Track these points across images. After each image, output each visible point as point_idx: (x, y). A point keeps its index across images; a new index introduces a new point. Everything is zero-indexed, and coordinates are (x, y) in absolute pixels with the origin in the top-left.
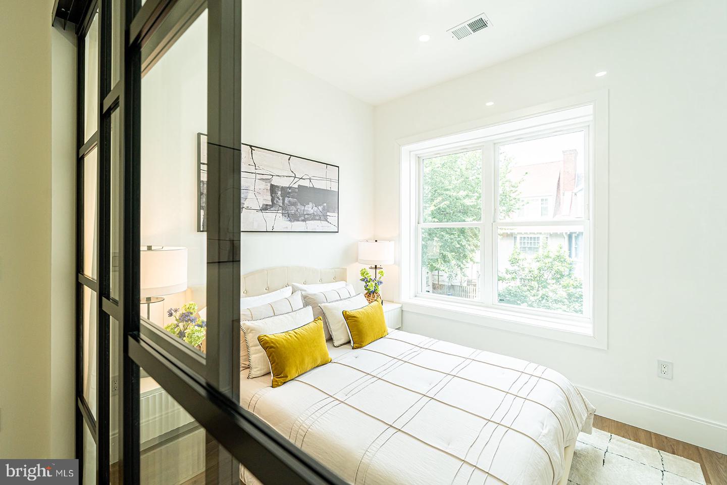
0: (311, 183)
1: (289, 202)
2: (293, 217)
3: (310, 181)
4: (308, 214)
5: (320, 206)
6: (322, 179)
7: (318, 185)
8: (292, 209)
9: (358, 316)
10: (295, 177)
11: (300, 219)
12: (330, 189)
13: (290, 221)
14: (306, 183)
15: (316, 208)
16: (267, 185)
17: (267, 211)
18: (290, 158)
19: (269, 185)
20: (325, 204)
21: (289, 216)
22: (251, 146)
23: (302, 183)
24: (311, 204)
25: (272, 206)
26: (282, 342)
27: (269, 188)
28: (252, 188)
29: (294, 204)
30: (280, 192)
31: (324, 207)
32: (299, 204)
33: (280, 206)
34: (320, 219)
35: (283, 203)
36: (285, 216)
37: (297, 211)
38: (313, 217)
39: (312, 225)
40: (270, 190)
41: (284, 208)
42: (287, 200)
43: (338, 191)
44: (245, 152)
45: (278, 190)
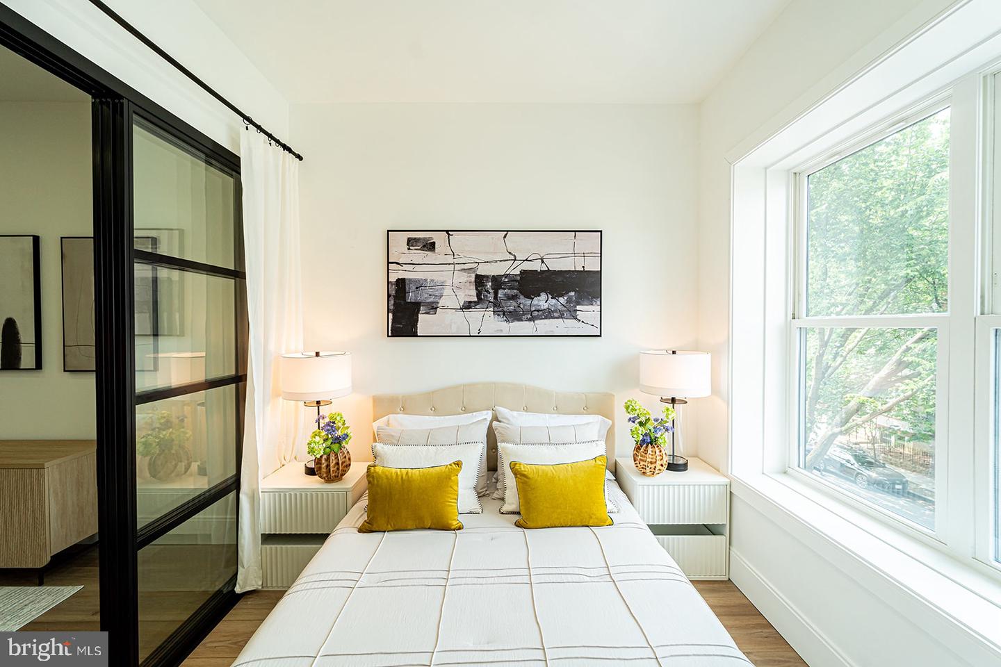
0: (543, 265)
1: (505, 295)
2: (514, 316)
3: (543, 262)
4: (538, 311)
5: (562, 296)
6: (564, 255)
7: (555, 265)
8: (511, 306)
10: (515, 260)
11: (524, 317)
12: (582, 269)
13: (507, 321)
14: (536, 266)
15: (554, 301)
16: (470, 277)
17: (470, 310)
18: (506, 234)
19: (473, 275)
20: (572, 294)
21: (504, 314)
22: (447, 232)
23: (527, 266)
24: (543, 296)
25: (476, 303)
27: (473, 280)
28: (450, 282)
29: (514, 298)
30: (490, 284)
31: (570, 298)
32: (522, 297)
33: (490, 302)
34: (561, 317)
35: (496, 298)
36: (499, 315)
37: (519, 307)
38: (548, 314)
39: (544, 326)
40: (475, 282)
41: (496, 304)
42: (501, 293)
43: (599, 270)
44: (439, 239)
45: (487, 281)
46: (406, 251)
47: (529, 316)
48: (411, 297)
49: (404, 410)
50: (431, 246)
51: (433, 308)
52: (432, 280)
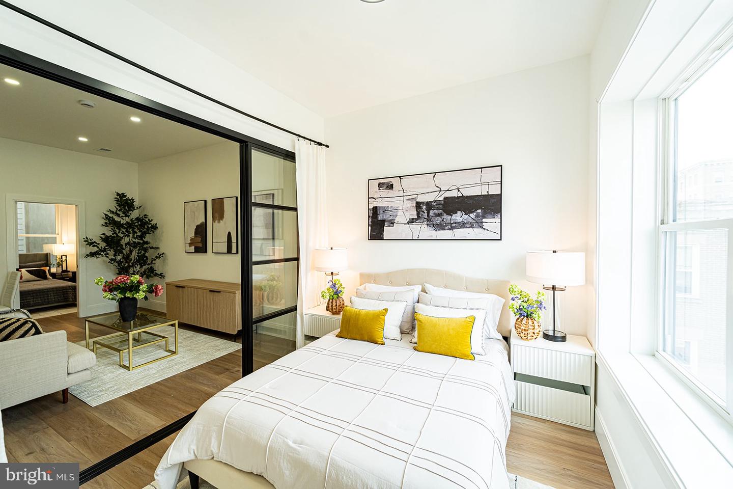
0: (459, 193)
1: (434, 213)
2: (440, 227)
3: (459, 191)
4: (456, 223)
5: (472, 212)
6: (475, 185)
7: (467, 192)
8: (438, 220)
10: (440, 191)
11: (447, 228)
12: (487, 194)
13: (436, 230)
14: (455, 194)
15: (466, 216)
16: (413, 203)
17: (413, 224)
18: (435, 175)
19: (415, 202)
20: (479, 211)
21: (433, 226)
22: (400, 177)
23: (448, 194)
24: (459, 213)
25: (416, 219)
27: (415, 205)
28: (401, 208)
29: (439, 215)
30: (425, 207)
31: (478, 214)
32: (445, 214)
33: (425, 218)
34: (472, 226)
35: (428, 215)
36: (430, 226)
37: (443, 221)
38: (463, 225)
39: (459, 233)
40: (416, 206)
41: (429, 219)
42: (431, 213)
43: (500, 193)
44: (395, 182)
45: (423, 205)
46: (378, 191)
47: (450, 227)
48: (380, 217)
49: (375, 282)
50: (390, 187)
51: (392, 223)
52: (391, 207)
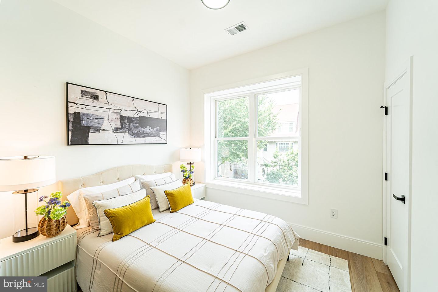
0: (148, 115)
1: (133, 126)
2: (137, 135)
3: (148, 114)
4: (146, 133)
5: (155, 128)
6: (155, 112)
7: (152, 116)
8: (136, 130)
9: (174, 193)
10: (137, 111)
11: (141, 136)
12: (161, 118)
13: (134, 137)
14: (145, 115)
15: (152, 130)
16: (118, 116)
17: (118, 132)
18: (134, 99)
19: (119, 116)
20: (158, 127)
21: (133, 134)
22: (105, 92)
23: (142, 114)
24: (148, 127)
25: (120, 129)
26: (120, 213)
28: (107, 117)
29: (137, 127)
30: (127, 120)
31: (157, 129)
32: (140, 127)
33: (127, 129)
34: (154, 136)
35: (129, 127)
36: (131, 135)
37: (139, 131)
38: (150, 135)
39: (149, 140)
40: (120, 119)
41: (130, 130)
42: (132, 125)
43: (166, 119)
44: (101, 95)
45: (126, 119)
46: (81, 97)
48: (84, 123)
50: (96, 98)
51: (98, 130)
52: (97, 115)
